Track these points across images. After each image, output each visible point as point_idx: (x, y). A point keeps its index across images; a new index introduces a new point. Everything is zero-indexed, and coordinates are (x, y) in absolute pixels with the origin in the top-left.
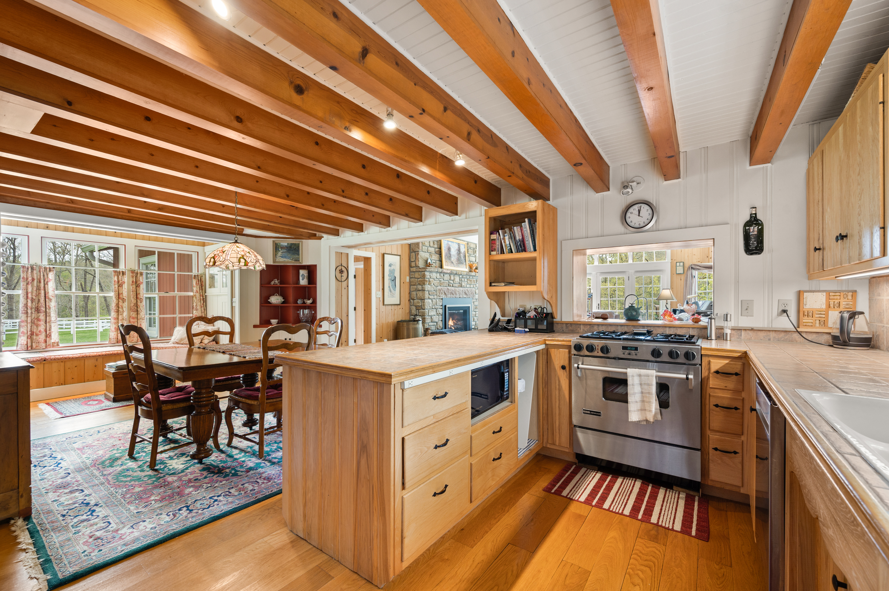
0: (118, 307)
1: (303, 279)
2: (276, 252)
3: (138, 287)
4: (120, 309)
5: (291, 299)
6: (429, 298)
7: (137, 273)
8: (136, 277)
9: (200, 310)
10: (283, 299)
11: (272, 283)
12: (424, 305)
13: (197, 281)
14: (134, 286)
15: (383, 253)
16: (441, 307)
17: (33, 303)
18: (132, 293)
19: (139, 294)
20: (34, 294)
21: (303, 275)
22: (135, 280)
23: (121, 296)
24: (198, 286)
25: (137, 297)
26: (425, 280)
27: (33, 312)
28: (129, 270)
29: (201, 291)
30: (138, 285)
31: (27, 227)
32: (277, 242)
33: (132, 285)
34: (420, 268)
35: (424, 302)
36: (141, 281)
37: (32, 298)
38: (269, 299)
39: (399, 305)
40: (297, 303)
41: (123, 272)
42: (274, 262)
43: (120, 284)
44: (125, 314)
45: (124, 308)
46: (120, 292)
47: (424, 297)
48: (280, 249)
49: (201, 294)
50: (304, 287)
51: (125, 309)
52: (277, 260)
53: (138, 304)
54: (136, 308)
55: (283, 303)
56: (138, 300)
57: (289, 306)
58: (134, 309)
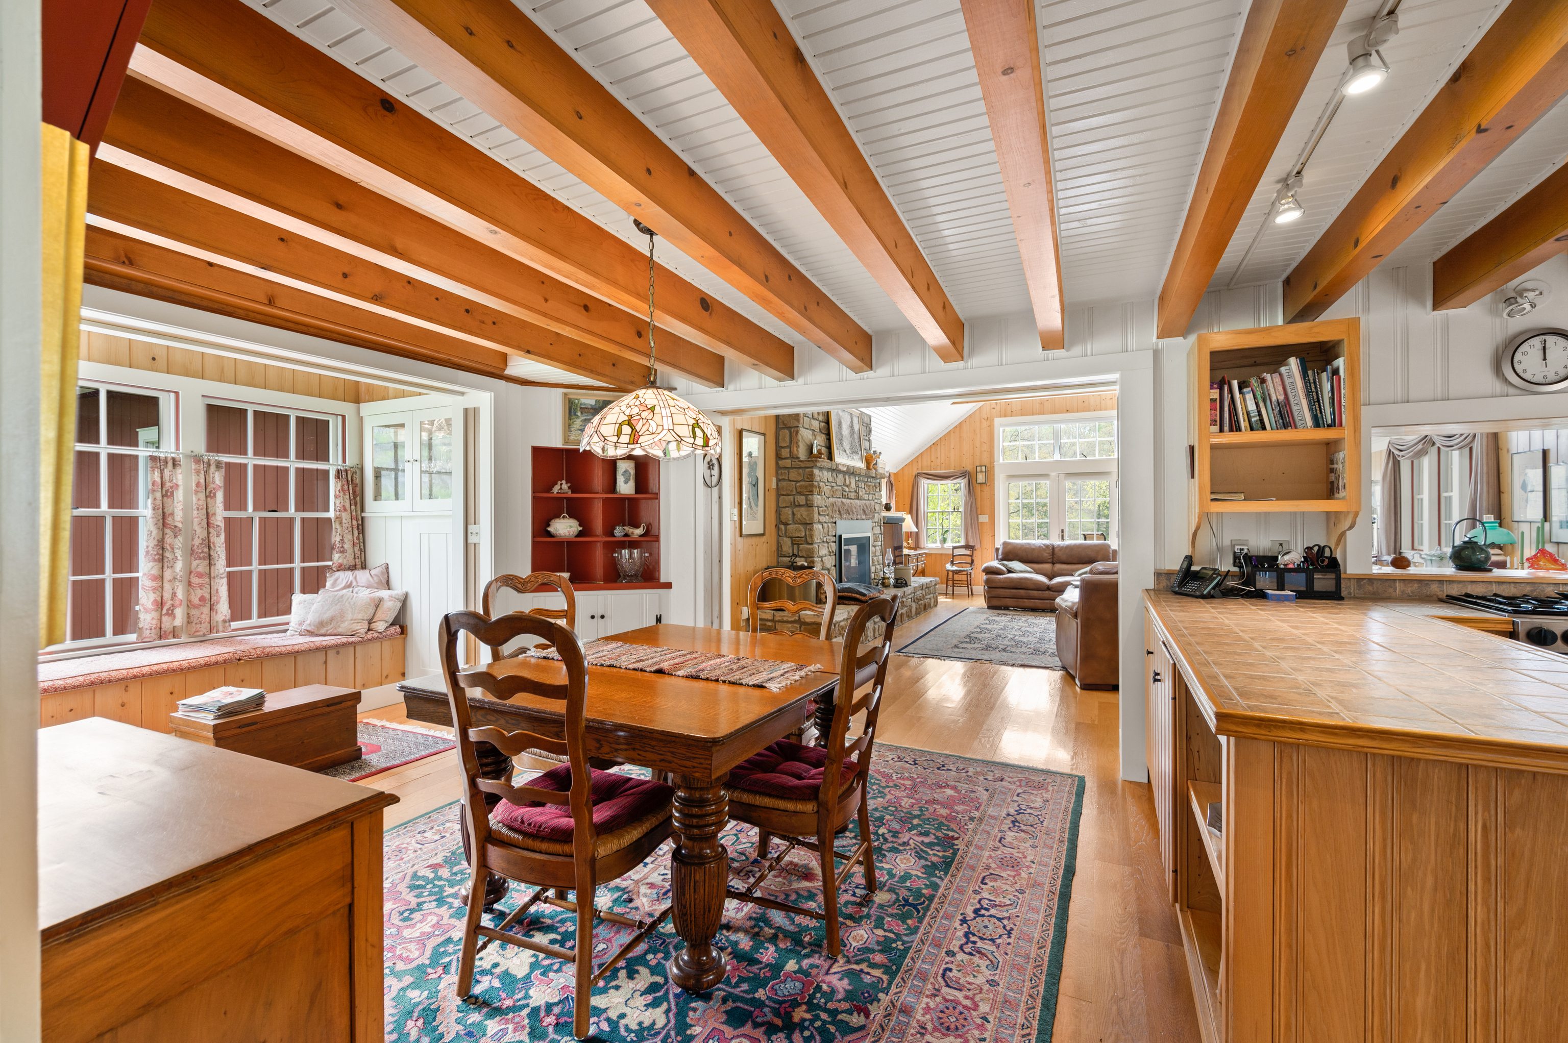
0: (163, 549)
1: (626, 482)
2: (570, 419)
3: (212, 498)
4: (167, 554)
5: (598, 524)
6: (819, 522)
7: (208, 465)
8: (206, 472)
9: (350, 551)
10: (580, 525)
11: (556, 489)
12: (811, 536)
13: (345, 483)
14: (202, 496)
15: (739, 431)
16: (834, 539)
18: (195, 512)
19: (214, 514)
21: (626, 471)
22: (202, 481)
23: (169, 520)
24: (348, 497)
25: (208, 524)
26: (813, 486)
28: (187, 456)
29: (353, 507)
30: (210, 492)
32: (571, 397)
33: (196, 492)
34: (801, 461)
35: (811, 530)
36: (218, 482)
38: (549, 525)
39: (763, 535)
40: (613, 535)
41: (174, 459)
42: (566, 442)
43: (167, 491)
44: (179, 566)
45: (176, 551)
46: (168, 511)
47: (812, 518)
48: (579, 414)
49: (354, 513)
50: (623, 499)
51: (179, 553)
52: (572, 438)
53: (212, 540)
54: (206, 550)
55: (580, 534)
56: (211, 530)
57: (595, 542)
58: (203, 552)
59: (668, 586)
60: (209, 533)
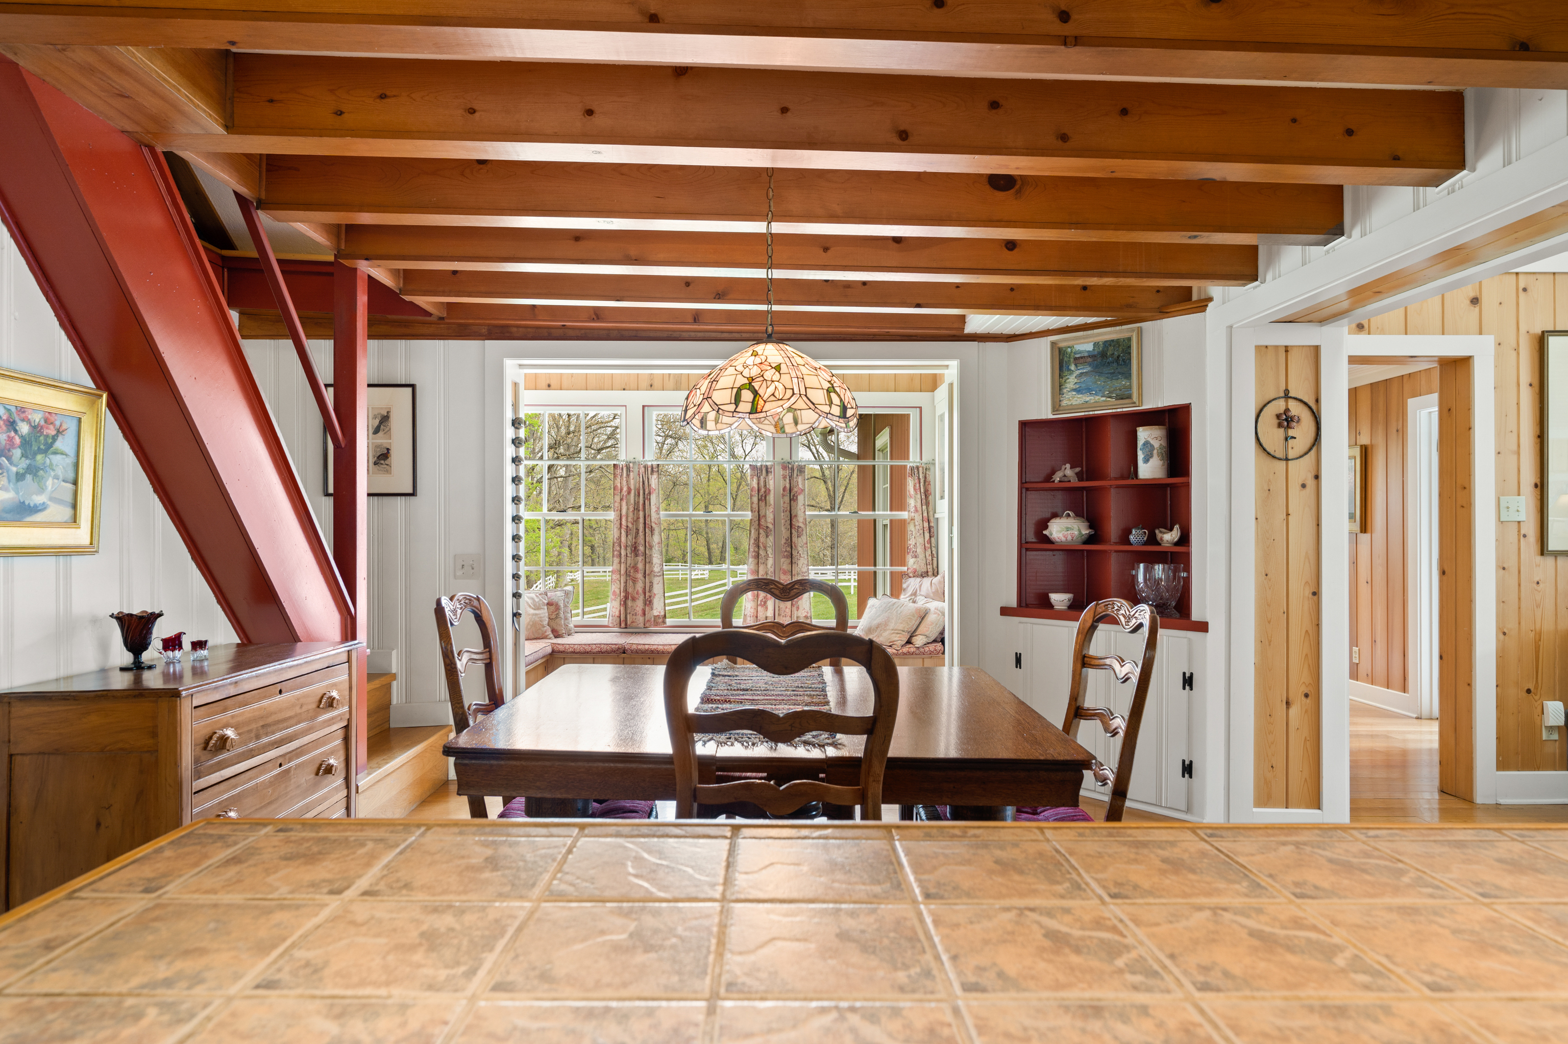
0: (758, 547)
1: (1146, 461)
2: (1061, 376)
3: (794, 501)
4: (762, 552)
5: (1113, 528)
7: (792, 469)
8: (791, 477)
9: (921, 556)
10: (1091, 527)
11: (1057, 477)
13: (917, 481)
14: (787, 499)
15: (1538, 331)
17: (629, 536)
18: (782, 514)
19: (796, 516)
20: (630, 519)
21: (1146, 443)
22: (788, 486)
23: (763, 522)
24: (919, 496)
25: (791, 524)
27: (629, 555)
28: (779, 463)
29: (924, 507)
30: (794, 495)
31: (624, 389)
32: (1062, 345)
33: (783, 495)
36: (800, 486)
37: (627, 526)
38: (1046, 527)
40: (1128, 543)
41: (767, 467)
42: (1055, 409)
43: (762, 496)
44: (770, 562)
45: (768, 549)
46: (762, 513)
48: (1073, 367)
49: (925, 514)
50: (1151, 487)
51: (770, 551)
52: (1065, 403)
53: (794, 539)
54: (789, 549)
55: (1090, 540)
56: (793, 531)
57: (1105, 551)
58: (786, 551)
59: (1202, 627)
60: (791, 533)
